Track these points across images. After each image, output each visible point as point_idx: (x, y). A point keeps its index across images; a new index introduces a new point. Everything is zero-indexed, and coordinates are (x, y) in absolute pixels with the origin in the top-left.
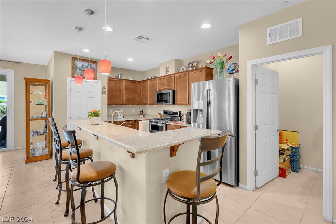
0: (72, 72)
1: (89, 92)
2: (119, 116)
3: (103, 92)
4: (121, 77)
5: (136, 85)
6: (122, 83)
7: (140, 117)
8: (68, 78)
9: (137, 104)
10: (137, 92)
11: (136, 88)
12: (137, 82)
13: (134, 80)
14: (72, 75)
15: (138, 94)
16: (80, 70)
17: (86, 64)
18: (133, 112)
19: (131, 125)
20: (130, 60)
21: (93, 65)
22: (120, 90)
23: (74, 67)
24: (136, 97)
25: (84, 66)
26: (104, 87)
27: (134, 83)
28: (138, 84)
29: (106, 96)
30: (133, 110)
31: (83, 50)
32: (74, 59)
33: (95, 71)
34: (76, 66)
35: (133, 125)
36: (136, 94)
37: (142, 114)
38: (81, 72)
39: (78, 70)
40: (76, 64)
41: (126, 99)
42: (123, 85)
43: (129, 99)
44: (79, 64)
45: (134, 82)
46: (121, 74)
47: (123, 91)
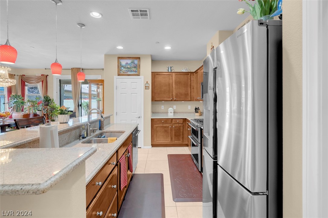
0: (118, 71)
1: (133, 89)
2: (170, 113)
3: (146, 88)
4: (171, 70)
5: (189, 77)
6: (172, 77)
7: (196, 115)
8: (115, 76)
9: (190, 100)
10: (191, 85)
11: (189, 80)
12: (190, 74)
13: (187, 71)
14: (118, 73)
15: (192, 87)
16: (124, 67)
17: (129, 61)
18: (189, 109)
19: (180, 124)
20: (168, 48)
21: (136, 62)
22: (169, 85)
23: (120, 66)
24: (189, 92)
25: (127, 63)
26: (147, 82)
27: (187, 75)
28: (192, 76)
29: (150, 91)
30: (189, 107)
31: (117, 47)
32: (120, 58)
33: (138, 67)
35: (181, 124)
36: (189, 89)
37: (198, 112)
38: (125, 70)
39: (122, 68)
40: (120, 63)
41: (177, 94)
42: (172, 79)
43: (180, 94)
44: (123, 62)
45: (187, 73)
46: (171, 67)
47: (172, 85)
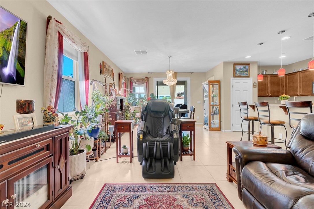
0: (234, 74)
1: (244, 87)
3: (254, 86)
4: (265, 73)
5: (281, 79)
6: (267, 78)
8: (231, 78)
10: (282, 84)
11: (281, 81)
14: (234, 76)
15: (283, 86)
16: (239, 71)
20: (283, 57)
21: (247, 67)
23: (235, 70)
24: (281, 90)
25: (241, 68)
26: (255, 82)
29: (256, 89)
32: (235, 64)
33: (248, 71)
34: (236, 69)
38: (239, 73)
39: (237, 72)
40: (236, 68)
41: (271, 91)
42: (268, 79)
43: (273, 91)
44: (238, 67)
46: (265, 71)
47: (268, 85)
